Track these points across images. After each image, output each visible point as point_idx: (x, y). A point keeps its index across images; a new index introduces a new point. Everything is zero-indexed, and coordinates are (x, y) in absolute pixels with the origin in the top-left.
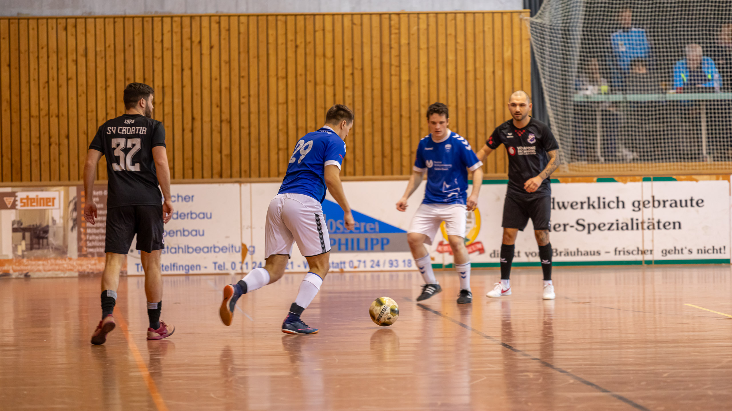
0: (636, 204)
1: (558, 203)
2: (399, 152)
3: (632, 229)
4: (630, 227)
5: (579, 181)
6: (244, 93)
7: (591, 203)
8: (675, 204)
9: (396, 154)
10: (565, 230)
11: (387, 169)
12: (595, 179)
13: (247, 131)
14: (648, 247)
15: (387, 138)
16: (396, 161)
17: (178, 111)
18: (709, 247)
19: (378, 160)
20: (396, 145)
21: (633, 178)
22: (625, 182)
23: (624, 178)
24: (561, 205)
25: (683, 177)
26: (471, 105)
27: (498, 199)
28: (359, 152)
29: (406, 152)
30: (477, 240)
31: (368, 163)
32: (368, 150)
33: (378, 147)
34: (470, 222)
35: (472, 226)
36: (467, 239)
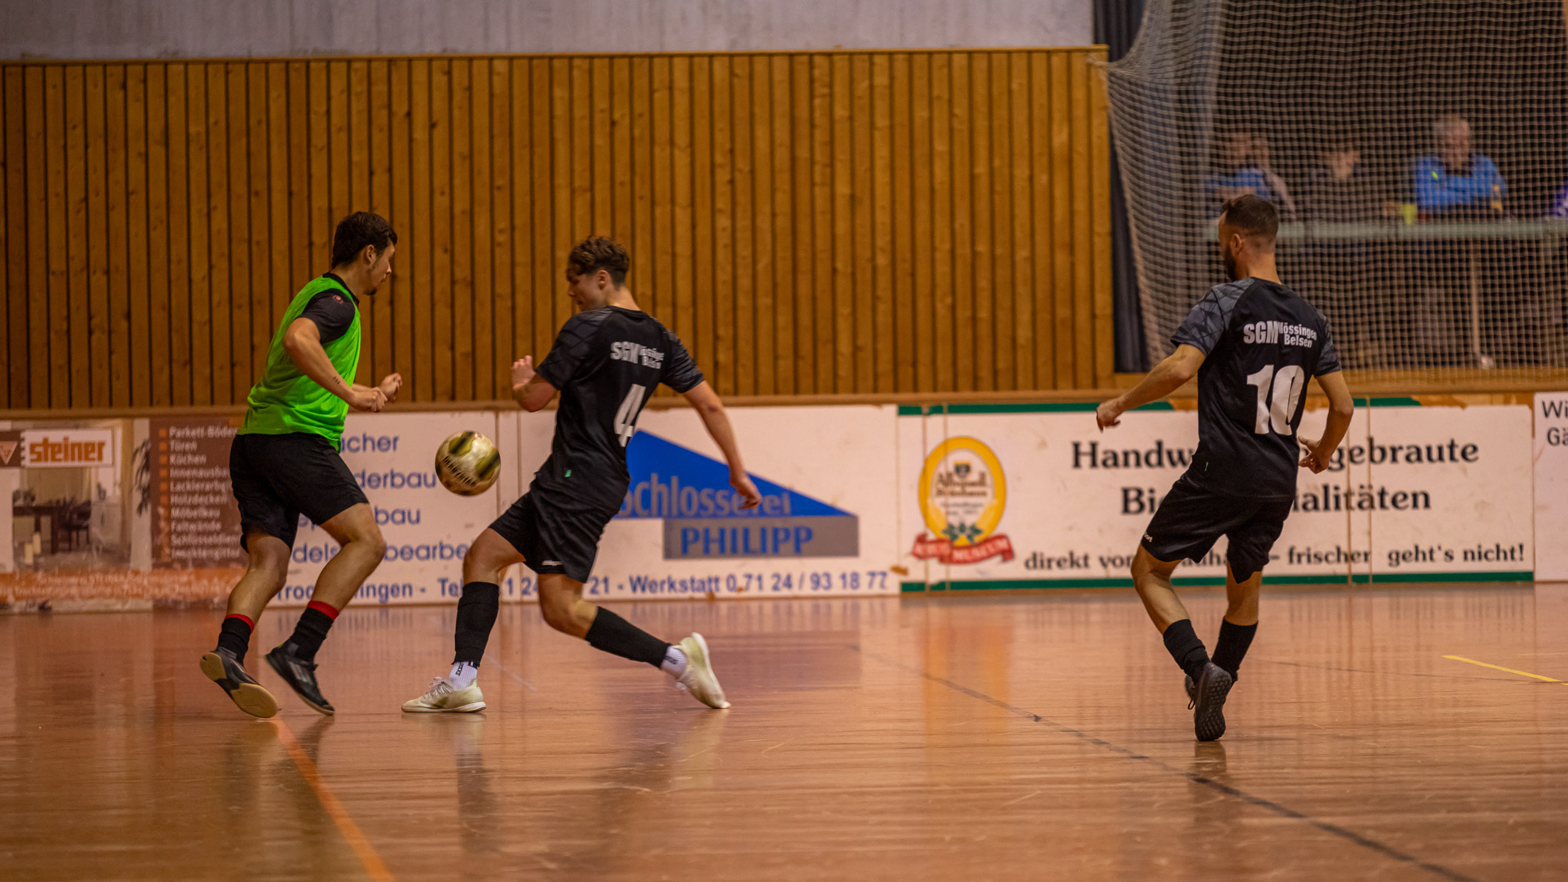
1: (1170, 453)
2: (830, 346)
3: (1327, 507)
4: (1321, 504)
6: (502, 223)
8: (1417, 455)
9: (825, 351)
11: (806, 382)
13: (509, 303)
14: (1359, 545)
15: (805, 318)
16: (824, 366)
18: (1488, 545)
19: (785, 365)
20: (824, 332)
24: (1175, 456)
25: (1433, 398)
26: (982, 247)
27: (1043, 444)
28: (745, 348)
29: (844, 346)
30: (999, 531)
31: (765, 371)
32: (764, 343)
33: (785, 337)
34: (984, 494)
35: (987, 501)
36: (976, 530)
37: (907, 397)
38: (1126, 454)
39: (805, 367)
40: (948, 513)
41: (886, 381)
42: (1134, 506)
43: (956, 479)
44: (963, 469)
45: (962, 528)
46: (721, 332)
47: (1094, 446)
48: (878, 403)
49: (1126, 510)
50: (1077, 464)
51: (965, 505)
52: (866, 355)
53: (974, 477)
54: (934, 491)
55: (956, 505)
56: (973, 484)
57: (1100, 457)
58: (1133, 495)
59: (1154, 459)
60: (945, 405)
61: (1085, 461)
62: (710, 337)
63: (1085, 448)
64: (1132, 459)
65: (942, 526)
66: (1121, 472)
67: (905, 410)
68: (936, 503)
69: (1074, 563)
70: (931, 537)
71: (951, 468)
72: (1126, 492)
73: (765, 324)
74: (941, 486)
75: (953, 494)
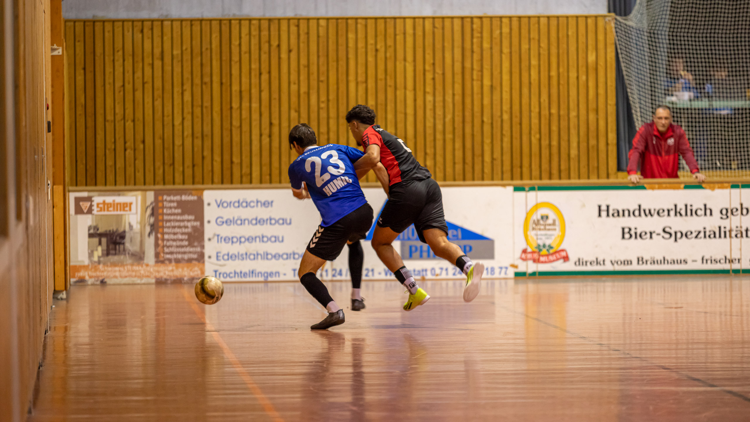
0: (724, 212)
1: (644, 211)
2: (480, 158)
3: (720, 237)
4: (717, 235)
5: (666, 188)
6: (323, 98)
7: (678, 210)
9: (478, 160)
10: (651, 237)
11: (469, 175)
12: (682, 186)
13: (326, 137)
14: (736, 255)
15: (468, 145)
16: (478, 167)
17: (255, 116)
19: (459, 167)
20: (478, 151)
21: (721, 185)
22: (713, 189)
23: (712, 185)
24: (647, 212)
26: (554, 111)
27: (584, 206)
28: (439, 159)
29: (487, 158)
30: (561, 247)
31: (449, 170)
32: (449, 156)
33: (459, 154)
34: (555, 230)
35: (557, 233)
36: (551, 247)
37: (518, 182)
38: (623, 211)
39: (468, 168)
40: (537, 239)
41: (507, 175)
42: (627, 236)
43: (541, 222)
44: (545, 217)
45: (544, 246)
46: (428, 151)
47: (608, 207)
48: (504, 186)
49: (623, 237)
50: (600, 215)
51: (546, 235)
52: (498, 163)
53: (550, 221)
54: (531, 228)
55: (541, 235)
56: (549, 225)
57: (611, 212)
58: (626, 230)
59: (637, 213)
60: (536, 187)
61: (604, 214)
62: (423, 154)
63: (604, 208)
64: (626, 213)
65: (535, 245)
66: (621, 219)
67: (517, 189)
68: (532, 234)
69: (598, 263)
70: (529, 250)
71: (539, 217)
72: (623, 229)
73: (449, 147)
74: (534, 226)
75: (540, 229)
